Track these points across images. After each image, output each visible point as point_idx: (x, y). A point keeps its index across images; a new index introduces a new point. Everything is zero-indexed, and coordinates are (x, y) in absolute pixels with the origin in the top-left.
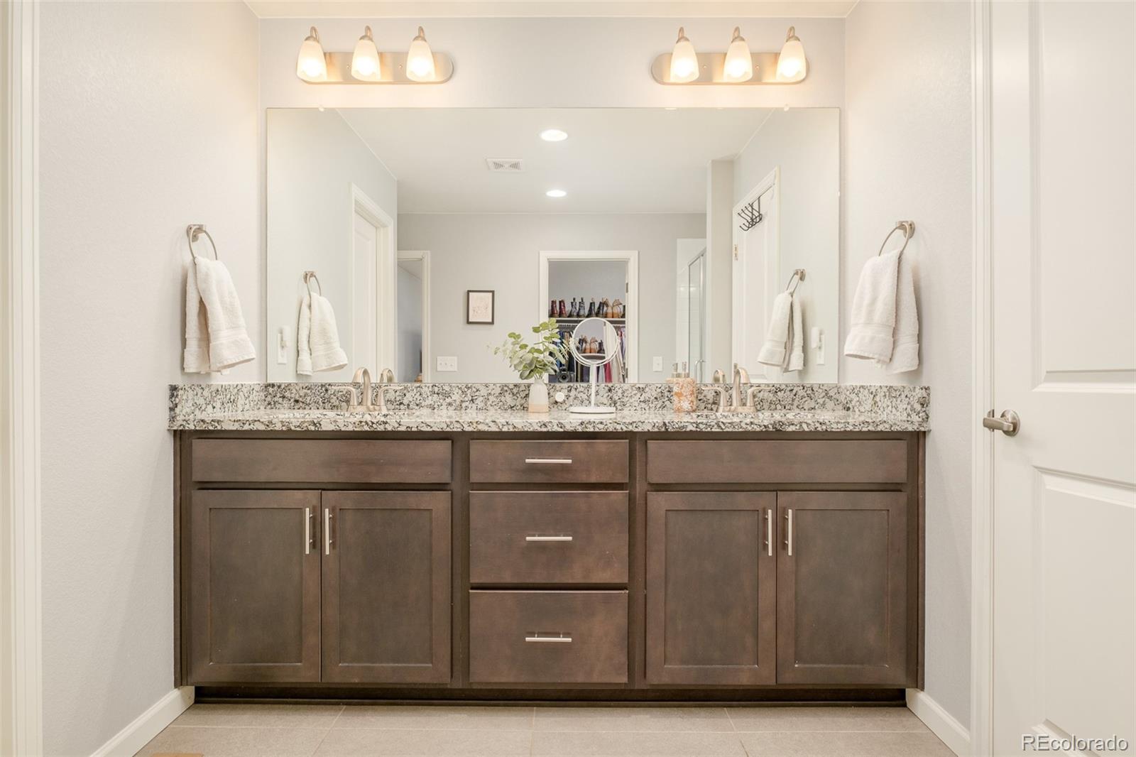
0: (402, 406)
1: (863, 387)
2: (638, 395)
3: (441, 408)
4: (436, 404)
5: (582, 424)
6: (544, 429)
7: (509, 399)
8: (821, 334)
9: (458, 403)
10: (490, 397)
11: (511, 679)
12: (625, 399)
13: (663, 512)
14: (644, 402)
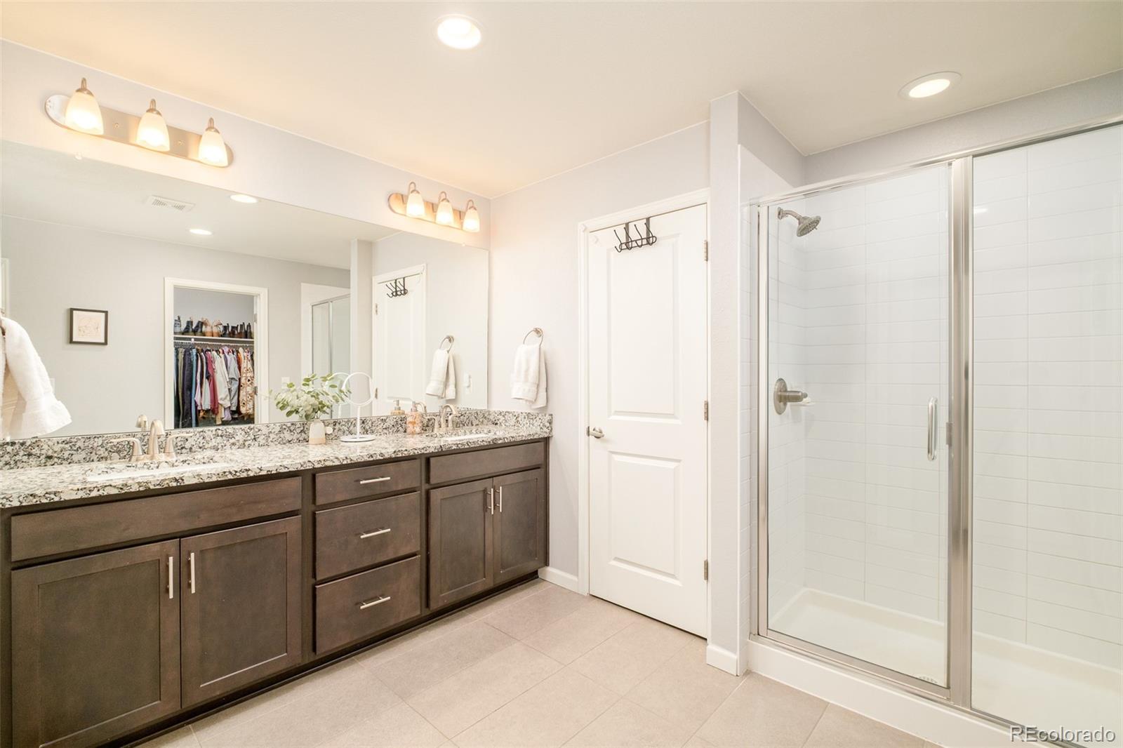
0: (184, 451)
1: (508, 412)
2: (382, 424)
3: (224, 448)
4: (220, 445)
5: (395, 452)
6: (372, 459)
7: (287, 435)
8: (470, 377)
9: (241, 442)
10: (270, 435)
11: (348, 640)
12: (373, 428)
13: (439, 501)
14: (386, 429)
